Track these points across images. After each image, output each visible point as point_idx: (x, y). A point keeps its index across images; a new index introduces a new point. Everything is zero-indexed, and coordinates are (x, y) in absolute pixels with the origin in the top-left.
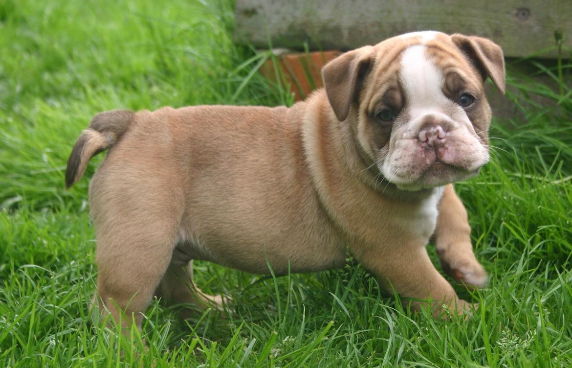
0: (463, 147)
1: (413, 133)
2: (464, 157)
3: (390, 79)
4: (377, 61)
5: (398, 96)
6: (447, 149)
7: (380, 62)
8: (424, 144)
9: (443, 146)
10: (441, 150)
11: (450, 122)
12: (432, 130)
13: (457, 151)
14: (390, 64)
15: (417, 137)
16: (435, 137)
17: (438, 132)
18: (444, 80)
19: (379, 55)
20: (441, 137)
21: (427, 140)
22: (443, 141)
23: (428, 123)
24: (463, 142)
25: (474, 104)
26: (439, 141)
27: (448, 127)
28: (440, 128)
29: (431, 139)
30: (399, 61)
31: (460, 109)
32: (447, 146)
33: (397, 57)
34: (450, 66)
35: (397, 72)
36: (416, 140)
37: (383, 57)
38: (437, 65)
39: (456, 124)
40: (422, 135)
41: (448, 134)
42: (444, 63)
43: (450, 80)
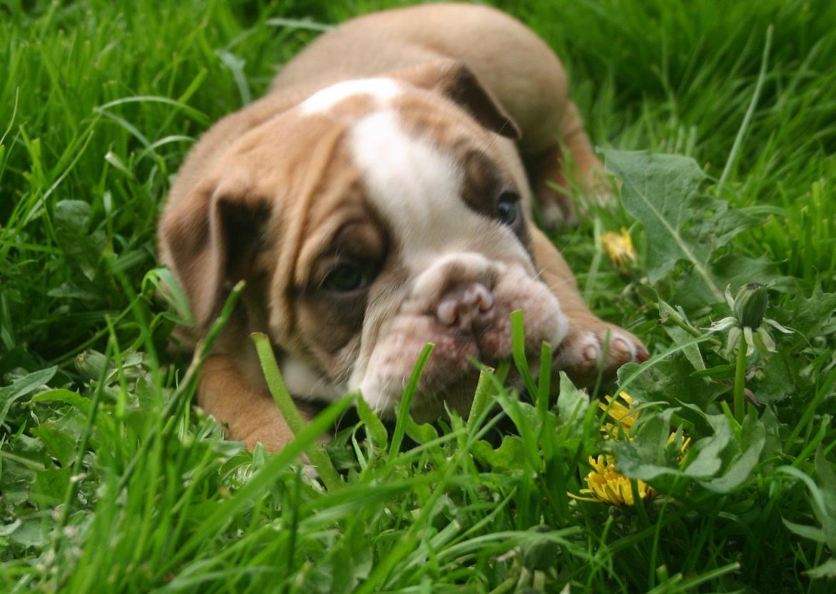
1: (423, 303)
5: (370, 234)
6: (502, 328)
8: (453, 330)
9: (492, 325)
10: (489, 336)
11: (490, 268)
12: (468, 297)
15: (431, 312)
16: (475, 312)
17: (479, 299)
18: (462, 175)
20: (486, 306)
21: (457, 322)
22: (490, 315)
23: (454, 282)
26: (484, 318)
27: (491, 280)
28: (480, 289)
29: (465, 320)
30: (348, 161)
32: (501, 322)
34: (462, 139)
35: (358, 185)
36: (432, 319)
38: (439, 144)
39: (501, 267)
40: (446, 309)
41: (496, 294)
42: (452, 135)
43: (474, 168)
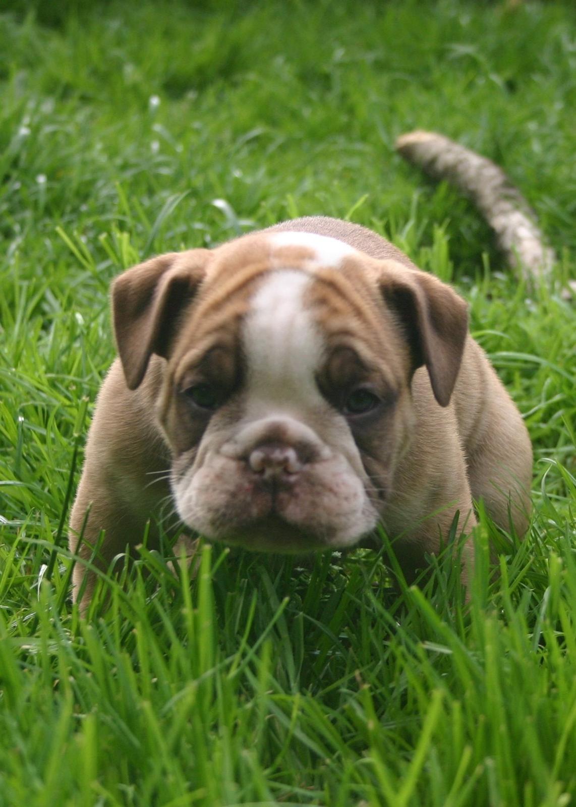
0: (328, 500)
1: (240, 448)
2: (324, 519)
3: (222, 328)
4: (203, 287)
6: (296, 496)
7: (209, 289)
8: (256, 477)
9: (289, 488)
10: (283, 496)
11: (315, 446)
12: (277, 455)
13: (314, 504)
14: (229, 297)
15: (245, 458)
16: (279, 470)
17: (287, 461)
18: (324, 358)
19: (211, 272)
20: (291, 469)
21: (262, 472)
22: (293, 479)
23: (274, 438)
24: (331, 490)
25: (376, 410)
26: (285, 478)
27: (308, 453)
28: (291, 454)
29: (269, 473)
30: (249, 296)
31: (341, 421)
32: (297, 490)
33: (246, 288)
34: (347, 332)
35: (239, 318)
36: (243, 463)
37: (216, 280)
39: (326, 452)
40: (256, 457)
41: (307, 468)
42: (336, 323)
43: (336, 363)
